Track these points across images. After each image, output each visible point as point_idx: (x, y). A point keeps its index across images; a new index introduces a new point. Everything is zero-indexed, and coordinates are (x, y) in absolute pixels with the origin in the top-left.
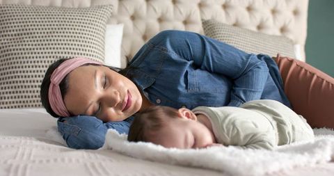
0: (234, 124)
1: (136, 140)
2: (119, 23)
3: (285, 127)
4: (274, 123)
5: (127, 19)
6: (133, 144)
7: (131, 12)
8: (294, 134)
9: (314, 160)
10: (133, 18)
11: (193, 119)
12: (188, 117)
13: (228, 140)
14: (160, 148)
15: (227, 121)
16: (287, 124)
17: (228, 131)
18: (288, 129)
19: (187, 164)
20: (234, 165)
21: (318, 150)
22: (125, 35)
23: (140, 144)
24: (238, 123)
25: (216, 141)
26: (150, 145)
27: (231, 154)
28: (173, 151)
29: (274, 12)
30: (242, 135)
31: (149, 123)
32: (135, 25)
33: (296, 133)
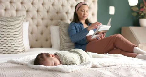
0: (66, 58)
1: (37, 64)
2: (27, 21)
3: (83, 58)
4: (79, 57)
5: (30, 19)
6: (36, 65)
7: (31, 16)
8: (85, 60)
9: (87, 67)
10: (32, 18)
11: (54, 57)
12: (53, 57)
13: (64, 63)
14: (44, 66)
15: (64, 57)
16: (83, 57)
17: (64, 60)
18: (84, 59)
19: (52, 70)
20: (64, 69)
21: (88, 64)
22: (29, 25)
23: (38, 65)
24: (67, 58)
25: (61, 63)
26: (41, 66)
27: (63, 67)
28: (48, 67)
30: (68, 62)
31: (41, 59)
32: (33, 21)
33: (86, 59)
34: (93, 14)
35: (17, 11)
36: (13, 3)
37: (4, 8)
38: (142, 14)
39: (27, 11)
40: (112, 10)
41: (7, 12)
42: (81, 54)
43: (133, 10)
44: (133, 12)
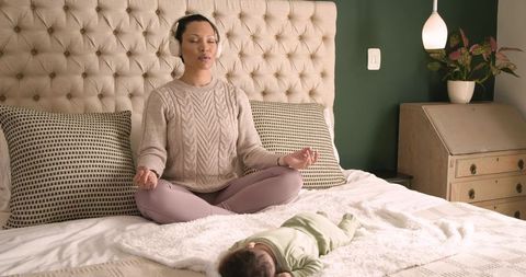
29: (302, 76)
34: (323, 75)
35: (116, 75)
36: (107, 54)
37: (82, 71)
38: (458, 69)
39: (145, 76)
40: (374, 59)
41: (91, 79)
42: (320, 235)
43: (432, 55)
44: (433, 60)
